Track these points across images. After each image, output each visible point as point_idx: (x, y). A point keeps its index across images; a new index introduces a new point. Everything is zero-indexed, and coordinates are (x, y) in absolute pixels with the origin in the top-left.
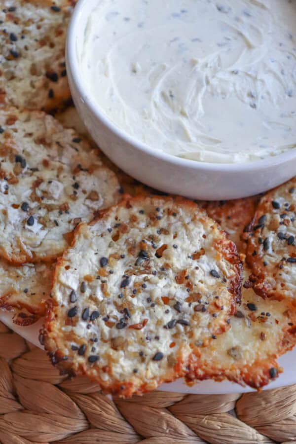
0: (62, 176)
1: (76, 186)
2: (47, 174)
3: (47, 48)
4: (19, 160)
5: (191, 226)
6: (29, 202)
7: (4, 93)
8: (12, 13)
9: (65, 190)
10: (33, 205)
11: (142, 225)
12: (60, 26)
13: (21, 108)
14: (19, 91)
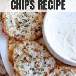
0: (41, 60)
1: (45, 63)
2: (38, 60)
3: (35, 23)
4: (31, 56)
5: (74, 74)
6: (34, 68)
7: (25, 37)
8: (25, 14)
9: (43, 64)
10: (35, 69)
11: (62, 74)
12: (38, 17)
13: (29, 40)
14: (28, 36)
